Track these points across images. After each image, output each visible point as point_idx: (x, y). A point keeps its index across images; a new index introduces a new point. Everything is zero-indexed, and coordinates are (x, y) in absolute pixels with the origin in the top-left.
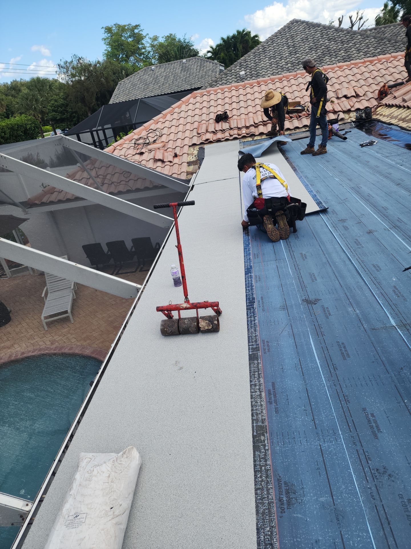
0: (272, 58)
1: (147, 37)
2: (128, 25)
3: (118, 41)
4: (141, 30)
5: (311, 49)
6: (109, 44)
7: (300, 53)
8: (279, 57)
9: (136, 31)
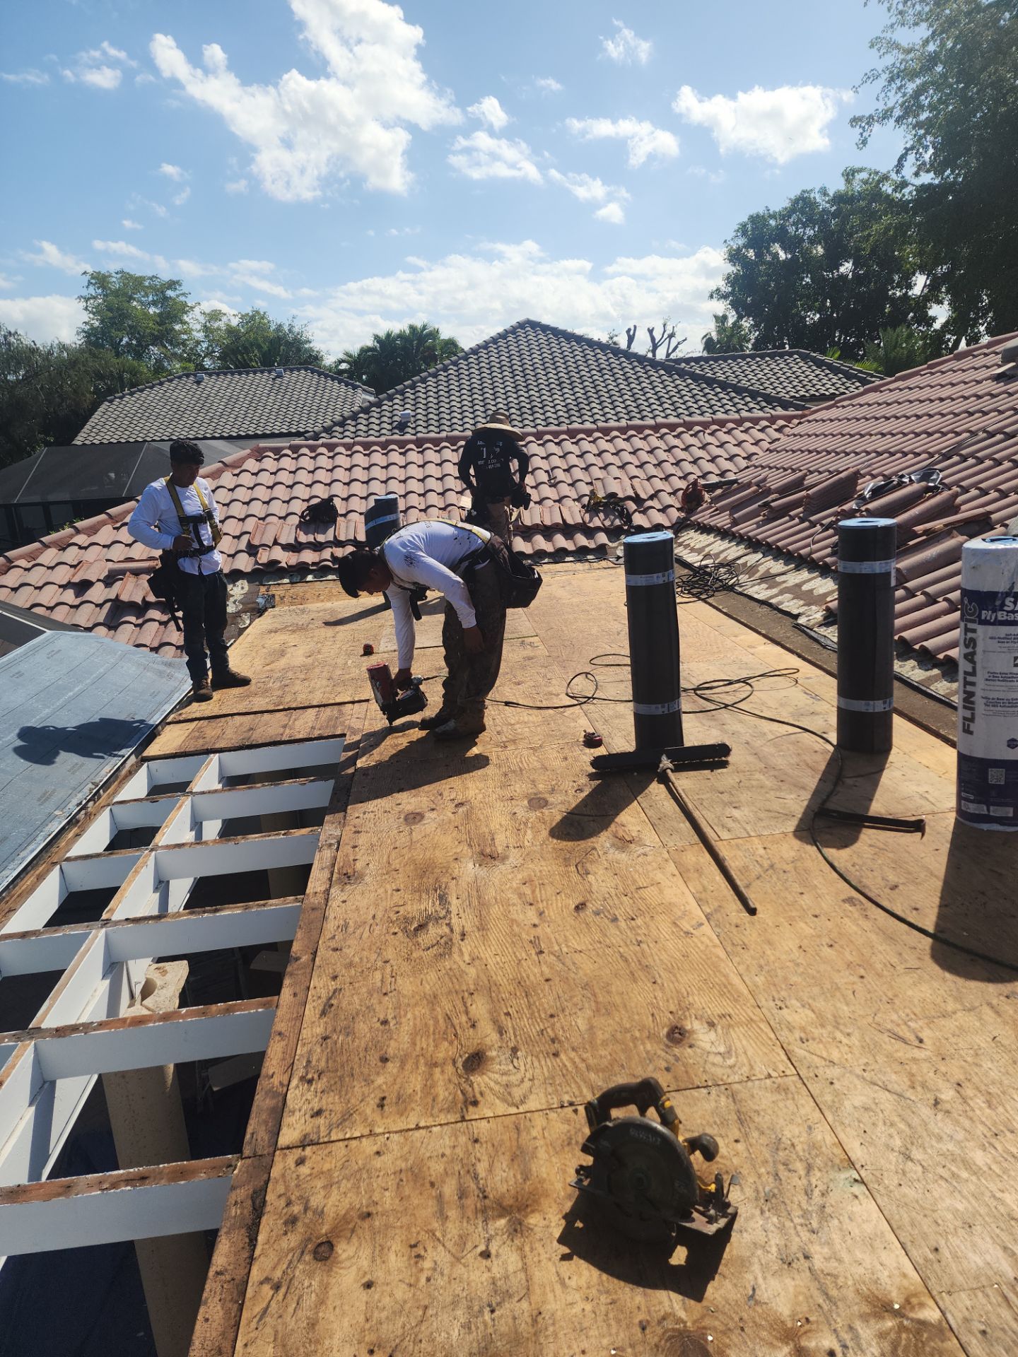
2: (151, 279)
3: (120, 308)
4: (184, 294)
6: (97, 311)
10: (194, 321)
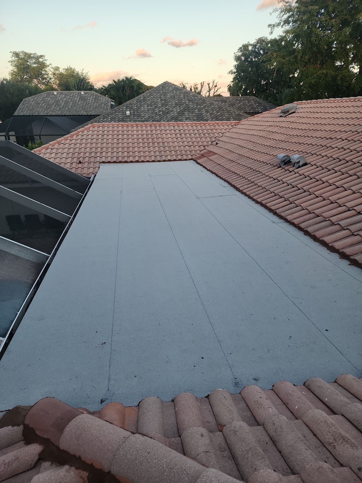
0: (150, 105)
1: (50, 66)
2: (34, 54)
3: (23, 65)
4: (45, 60)
5: (176, 104)
6: (16, 66)
7: (169, 106)
8: (155, 106)
9: (41, 60)
10: (49, 71)
